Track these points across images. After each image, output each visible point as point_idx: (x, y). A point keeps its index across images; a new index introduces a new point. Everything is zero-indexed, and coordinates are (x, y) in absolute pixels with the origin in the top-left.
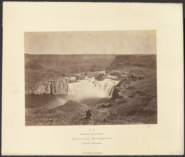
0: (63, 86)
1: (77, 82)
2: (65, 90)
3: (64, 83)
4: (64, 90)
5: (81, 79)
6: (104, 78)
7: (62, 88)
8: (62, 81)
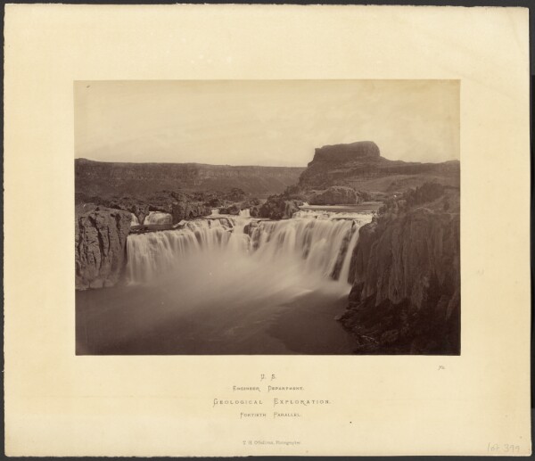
0: (102, 246)
1: (174, 229)
2: (113, 268)
3: (104, 232)
4: (107, 266)
5: (192, 217)
6: (294, 211)
7: (98, 255)
8: (94, 223)
